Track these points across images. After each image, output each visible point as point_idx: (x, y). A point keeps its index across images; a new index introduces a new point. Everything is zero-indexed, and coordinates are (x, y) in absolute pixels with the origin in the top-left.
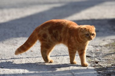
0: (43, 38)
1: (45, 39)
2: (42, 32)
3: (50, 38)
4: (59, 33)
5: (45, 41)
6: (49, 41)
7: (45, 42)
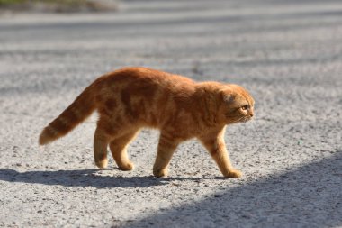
0: (106, 107)
1: (110, 112)
2: (106, 92)
3: (122, 113)
4: (146, 105)
5: (108, 115)
6: (119, 119)
7: (108, 117)
